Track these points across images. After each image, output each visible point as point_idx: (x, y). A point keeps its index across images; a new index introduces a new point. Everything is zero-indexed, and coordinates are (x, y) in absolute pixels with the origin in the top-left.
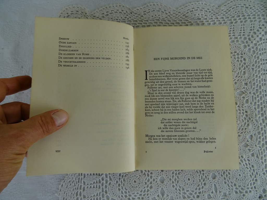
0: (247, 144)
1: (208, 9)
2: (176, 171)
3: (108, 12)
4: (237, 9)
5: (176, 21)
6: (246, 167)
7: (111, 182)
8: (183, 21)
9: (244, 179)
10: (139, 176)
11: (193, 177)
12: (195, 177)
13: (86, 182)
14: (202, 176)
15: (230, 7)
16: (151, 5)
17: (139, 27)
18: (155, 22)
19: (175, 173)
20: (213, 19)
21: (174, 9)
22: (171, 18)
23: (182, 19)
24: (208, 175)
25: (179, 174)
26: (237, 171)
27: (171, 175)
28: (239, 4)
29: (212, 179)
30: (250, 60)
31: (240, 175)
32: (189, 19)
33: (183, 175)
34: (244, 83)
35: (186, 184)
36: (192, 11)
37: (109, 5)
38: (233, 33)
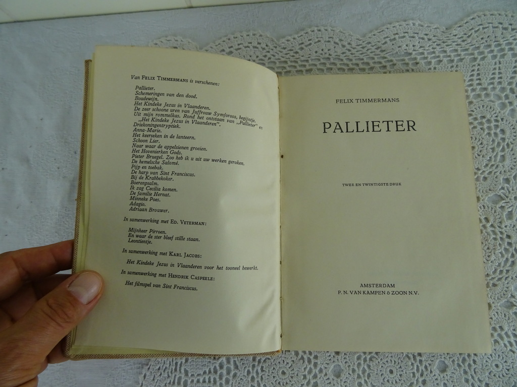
0: (511, 303)
1: (426, 35)
2: (365, 353)
3: (232, 47)
4: (484, 33)
5: (363, 59)
6: (511, 350)
7: (237, 372)
8: (376, 60)
9: (507, 374)
10: (292, 362)
11: (400, 367)
12: (403, 368)
13: (189, 370)
14: (417, 366)
15: (471, 28)
16: (313, 31)
17: (291, 74)
18: (321, 64)
19: (362, 359)
20: (437, 52)
21: (359, 37)
22: (352, 54)
23: (375, 55)
24: (430, 365)
25: (372, 360)
26: (490, 357)
27: (355, 362)
28: (490, 23)
29: (438, 372)
30: (515, 132)
31: (497, 366)
32: (389, 56)
33: (379, 362)
34: (503, 179)
35: (386, 380)
36: (395, 39)
37: (233, 34)
38: (477, 79)
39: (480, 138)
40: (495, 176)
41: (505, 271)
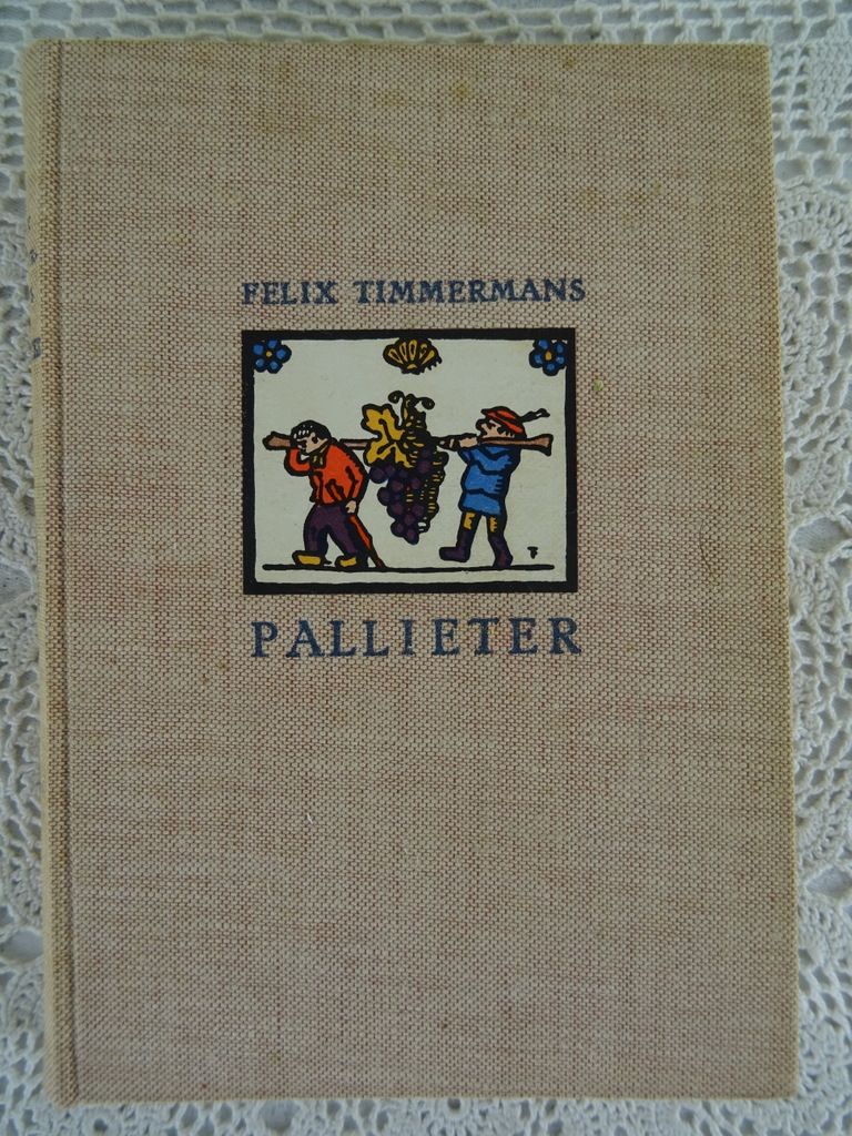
38: (796, 106)
39: (790, 320)
40: (828, 455)
41: (831, 774)
